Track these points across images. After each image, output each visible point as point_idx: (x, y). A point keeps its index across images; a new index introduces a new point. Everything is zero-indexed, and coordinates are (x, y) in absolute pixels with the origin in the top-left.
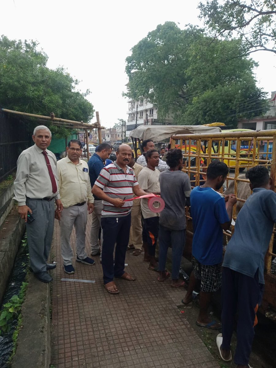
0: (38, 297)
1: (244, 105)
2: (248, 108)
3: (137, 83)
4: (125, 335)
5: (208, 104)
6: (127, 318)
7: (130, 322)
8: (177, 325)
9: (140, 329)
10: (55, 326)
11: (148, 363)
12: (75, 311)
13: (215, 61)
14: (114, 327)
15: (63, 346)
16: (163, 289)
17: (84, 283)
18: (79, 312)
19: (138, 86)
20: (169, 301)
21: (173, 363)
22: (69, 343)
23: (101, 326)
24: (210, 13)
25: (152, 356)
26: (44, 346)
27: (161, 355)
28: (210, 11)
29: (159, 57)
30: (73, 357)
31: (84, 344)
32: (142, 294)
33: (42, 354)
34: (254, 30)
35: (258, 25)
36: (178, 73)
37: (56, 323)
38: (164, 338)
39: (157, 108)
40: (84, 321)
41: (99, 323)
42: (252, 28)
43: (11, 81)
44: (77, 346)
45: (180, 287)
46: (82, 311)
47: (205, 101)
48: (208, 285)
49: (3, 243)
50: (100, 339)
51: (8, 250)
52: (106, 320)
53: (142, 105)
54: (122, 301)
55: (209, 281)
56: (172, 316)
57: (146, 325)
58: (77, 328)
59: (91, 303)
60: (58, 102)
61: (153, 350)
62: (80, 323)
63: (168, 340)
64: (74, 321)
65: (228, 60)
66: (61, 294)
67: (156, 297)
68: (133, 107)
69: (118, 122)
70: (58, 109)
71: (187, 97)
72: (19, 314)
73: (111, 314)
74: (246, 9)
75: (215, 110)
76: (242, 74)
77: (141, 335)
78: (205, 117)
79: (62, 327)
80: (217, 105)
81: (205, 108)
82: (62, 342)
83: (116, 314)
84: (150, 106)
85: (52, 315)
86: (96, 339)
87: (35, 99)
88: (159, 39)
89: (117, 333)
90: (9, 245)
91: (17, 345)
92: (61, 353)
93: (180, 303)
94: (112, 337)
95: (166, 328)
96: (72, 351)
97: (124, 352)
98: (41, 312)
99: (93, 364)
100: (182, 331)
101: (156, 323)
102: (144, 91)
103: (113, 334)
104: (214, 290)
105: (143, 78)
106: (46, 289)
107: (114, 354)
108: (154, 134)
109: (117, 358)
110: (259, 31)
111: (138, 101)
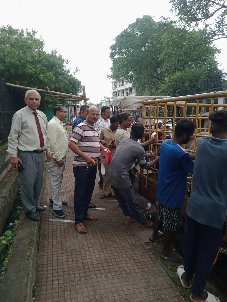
0: (27, 232)
1: (208, 84)
2: (211, 86)
3: (119, 67)
4: (99, 265)
5: (178, 83)
6: (102, 251)
7: (104, 254)
8: (144, 258)
9: (112, 260)
10: (40, 256)
11: (117, 288)
12: (58, 245)
13: (184, 48)
14: (90, 258)
15: (46, 272)
16: (134, 229)
17: (67, 223)
18: (61, 246)
19: (119, 69)
20: (138, 238)
21: (139, 288)
22: (51, 270)
23: (79, 257)
24: (180, 7)
25: (121, 282)
26: (29, 271)
27: (129, 281)
28: (180, 5)
29: (138, 45)
30: (53, 281)
31: (64, 271)
32: (116, 232)
33: (27, 277)
34: (217, 21)
35: (221, 17)
36: (153, 58)
37: (42, 254)
38: (132, 268)
39: (136, 87)
40: (66, 252)
41: (78, 255)
42: (215, 20)
43: (13, 60)
44: (58, 272)
45: (149, 227)
46: (64, 244)
47: (175, 81)
48: (170, 225)
49: (4, 191)
50: (77, 267)
51: (7, 196)
52: (84, 252)
53: (124, 85)
54: (98, 237)
55: (171, 221)
56: (140, 250)
57: (117, 257)
58: (59, 258)
59: (73, 238)
60: (51, 78)
61: (122, 277)
62: (62, 254)
63: (136, 270)
64: (57, 253)
65: (195, 47)
66: (48, 231)
67: (128, 235)
68: (116, 87)
69: (104, 99)
70: (52, 84)
71: (160, 78)
72: (10, 245)
73: (88, 248)
74: (211, 3)
75: (183, 88)
76: (206, 58)
77: (113, 265)
78: (175, 94)
79: (46, 257)
80: (185, 84)
81: (175, 86)
82: (45, 269)
83: (93, 248)
84: (130, 85)
85: (39, 247)
86: (74, 267)
87: (33, 75)
88: (137, 30)
89: (92, 263)
90: (8, 192)
91: (6, 269)
92: (44, 277)
93: (147, 240)
94: (88, 266)
95: (134, 260)
96: (54, 276)
97: (98, 279)
98: (29, 244)
99: (70, 287)
100: (148, 263)
101: (126, 255)
102: (124, 73)
103: (89, 264)
104: (175, 229)
105: (124, 62)
106: (35, 226)
107: (89, 280)
108: (129, 103)
109: (91, 283)
110: (222, 23)
111: (120, 82)
